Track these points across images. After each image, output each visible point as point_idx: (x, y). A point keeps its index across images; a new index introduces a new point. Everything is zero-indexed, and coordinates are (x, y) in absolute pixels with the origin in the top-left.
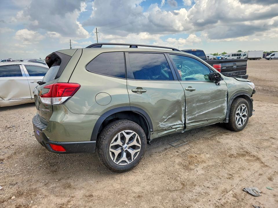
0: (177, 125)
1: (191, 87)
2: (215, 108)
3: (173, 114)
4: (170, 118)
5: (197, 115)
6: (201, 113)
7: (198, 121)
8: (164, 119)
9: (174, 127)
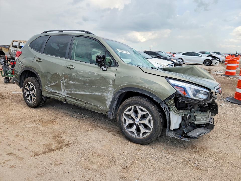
0: (58, 93)
1: (72, 66)
2: (94, 94)
3: (55, 83)
4: (52, 85)
5: (73, 92)
6: (78, 93)
7: (77, 99)
8: (48, 84)
9: (56, 94)
